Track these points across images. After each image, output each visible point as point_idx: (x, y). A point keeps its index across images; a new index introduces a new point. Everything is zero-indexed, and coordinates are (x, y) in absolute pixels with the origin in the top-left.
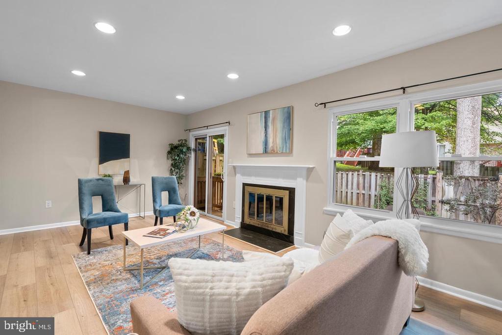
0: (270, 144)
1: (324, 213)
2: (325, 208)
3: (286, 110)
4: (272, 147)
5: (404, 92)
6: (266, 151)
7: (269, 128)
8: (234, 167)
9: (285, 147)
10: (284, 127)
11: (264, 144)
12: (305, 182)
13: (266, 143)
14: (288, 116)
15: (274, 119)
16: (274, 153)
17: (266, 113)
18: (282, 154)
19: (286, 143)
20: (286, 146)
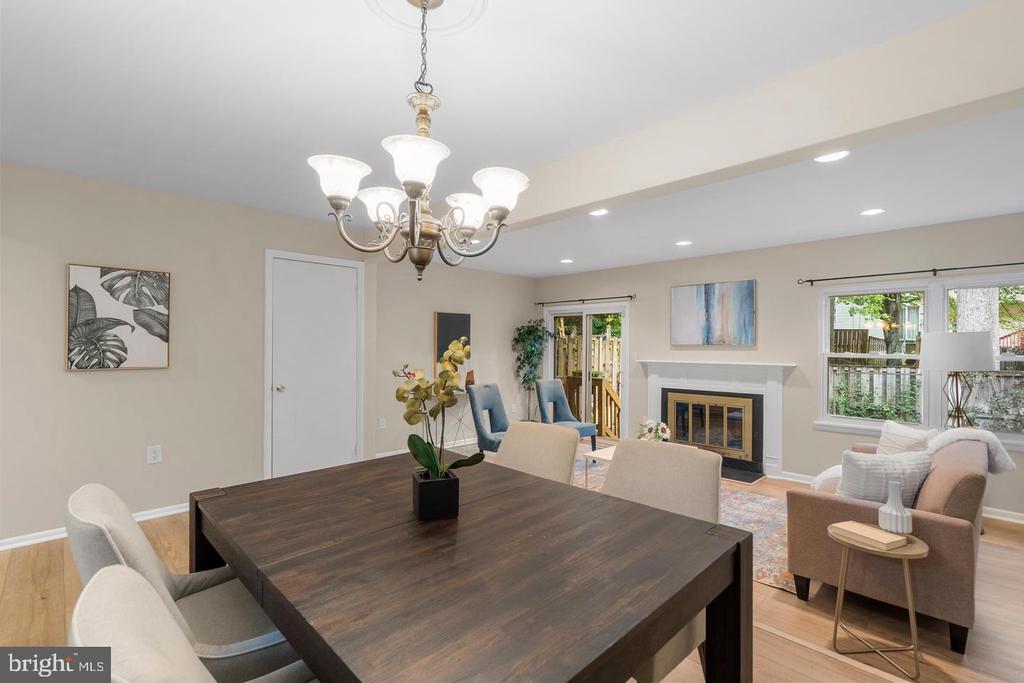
0: (717, 332)
1: (814, 429)
2: (816, 422)
3: (745, 284)
4: (721, 336)
5: (935, 274)
6: (708, 341)
7: (713, 308)
8: (644, 365)
9: (743, 339)
10: (741, 308)
11: (705, 332)
12: (781, 385)
13: (708, 330)
14: (749, 292)
15: (722, 296)
16: (723, 344)
17: (708, 289)
18: (739, 346)
19: (746, 331)
20: (747, 336)
